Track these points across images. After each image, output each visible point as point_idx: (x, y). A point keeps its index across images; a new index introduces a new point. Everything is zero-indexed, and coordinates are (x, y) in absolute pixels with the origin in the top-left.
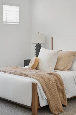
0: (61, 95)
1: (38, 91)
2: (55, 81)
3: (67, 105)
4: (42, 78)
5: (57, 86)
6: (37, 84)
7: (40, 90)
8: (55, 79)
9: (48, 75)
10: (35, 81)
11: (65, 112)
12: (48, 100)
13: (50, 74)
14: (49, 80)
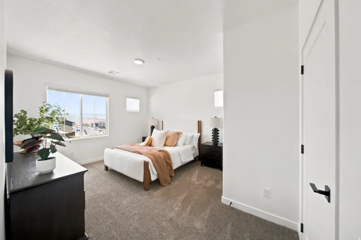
0: (169, 168)
1: (150, 168)
2: (165, 157)
3: (173, 176)
4: (153, 155)
5: (167, 162)
6: (148, 162)
7: (152, 168)
8: (164, 155)
9: (158, 152)
10: (147, 159)
11: (172, 183)
12: (158, 175)
13: (160, 151)
14: (159, 157)
